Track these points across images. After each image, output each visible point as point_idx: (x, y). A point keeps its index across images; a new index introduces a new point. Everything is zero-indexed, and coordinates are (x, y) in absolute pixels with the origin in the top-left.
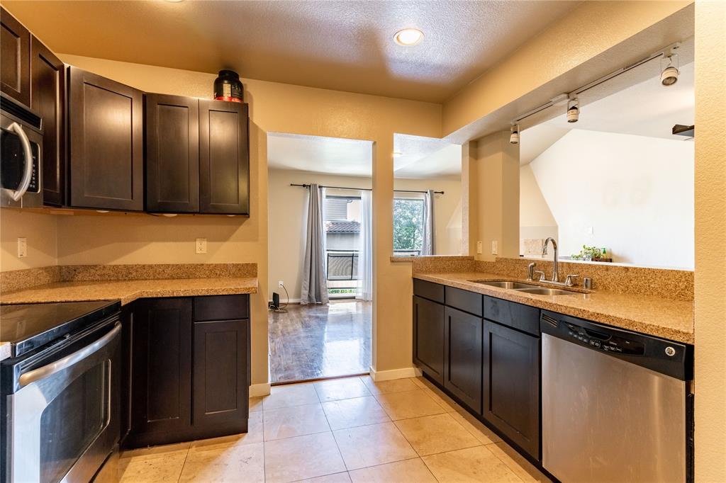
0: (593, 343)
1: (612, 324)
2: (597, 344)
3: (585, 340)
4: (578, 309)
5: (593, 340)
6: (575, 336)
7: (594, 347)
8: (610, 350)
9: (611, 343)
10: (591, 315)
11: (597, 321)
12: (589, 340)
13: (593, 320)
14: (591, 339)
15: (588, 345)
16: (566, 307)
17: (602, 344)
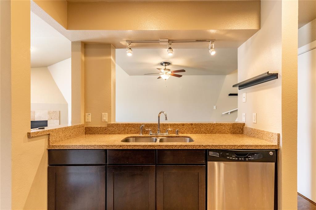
0: (240, 159)
1: (248, 148)
2: (243, 159)
3: (236, 159)
4: (232, 145)
5: (241, 157)
6: (231, 158)
7: (241, 161)
8: (249, 160)
9: (249, 156)
10: (239, 147)
11: (242, 148)
12: (238, 158)
13: (240, 148)
14: (239, 157)
15: (238, 161)
16: (225, 146)
17: (245, 158)
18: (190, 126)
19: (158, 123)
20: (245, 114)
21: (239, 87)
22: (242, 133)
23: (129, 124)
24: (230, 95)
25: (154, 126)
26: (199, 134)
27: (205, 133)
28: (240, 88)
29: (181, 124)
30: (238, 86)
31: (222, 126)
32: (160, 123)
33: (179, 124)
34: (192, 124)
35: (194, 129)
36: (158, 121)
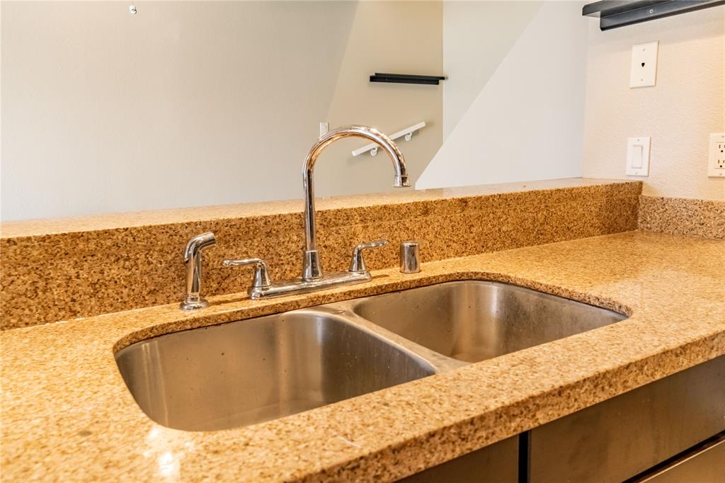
18: (458, 216)
19: (300, 208)
20: (645, 141)
21: (602, 16)
22: (634, 227)
23: (76, 236)
24: (376, 78)
25: (268, 234)
26: (492, 250)
27: (517, 244)
28: (608, 22)
29: (416, 204)
30: (599, 13)
31: (574, 199)
32: (318, 207)
33: (407, 206)
34: (464, 202)
35: (474, 229)
36: (303, 195)
